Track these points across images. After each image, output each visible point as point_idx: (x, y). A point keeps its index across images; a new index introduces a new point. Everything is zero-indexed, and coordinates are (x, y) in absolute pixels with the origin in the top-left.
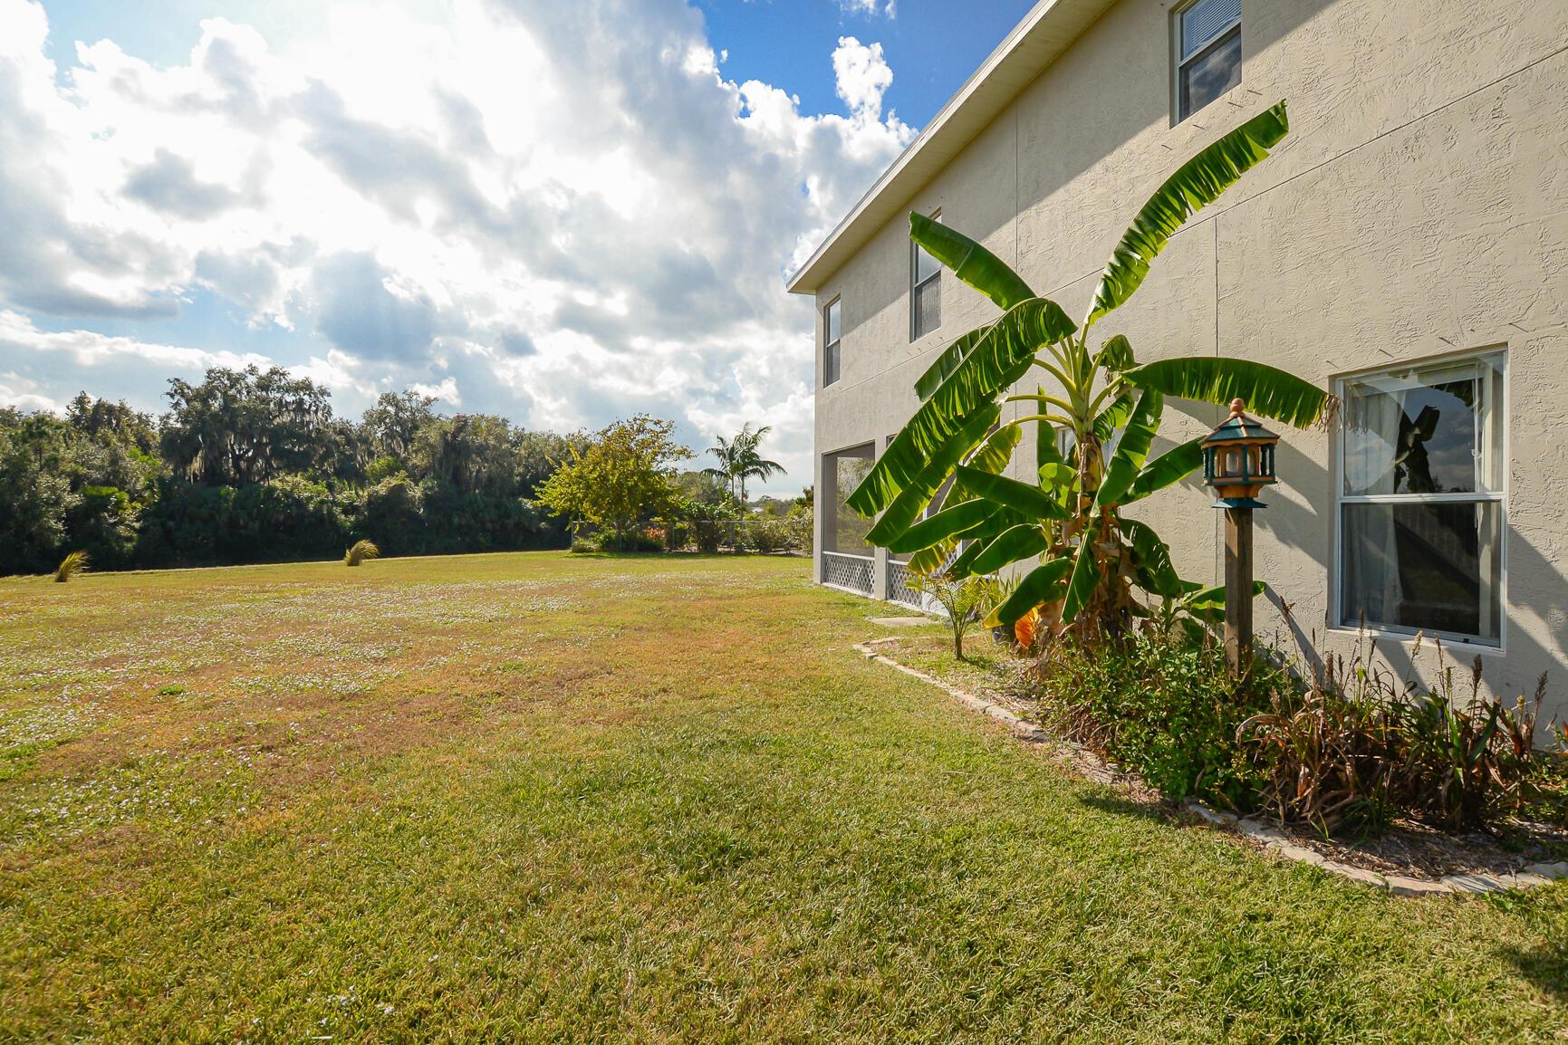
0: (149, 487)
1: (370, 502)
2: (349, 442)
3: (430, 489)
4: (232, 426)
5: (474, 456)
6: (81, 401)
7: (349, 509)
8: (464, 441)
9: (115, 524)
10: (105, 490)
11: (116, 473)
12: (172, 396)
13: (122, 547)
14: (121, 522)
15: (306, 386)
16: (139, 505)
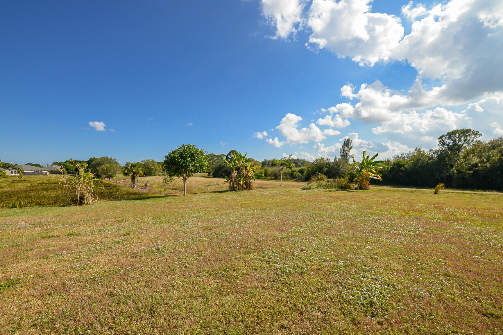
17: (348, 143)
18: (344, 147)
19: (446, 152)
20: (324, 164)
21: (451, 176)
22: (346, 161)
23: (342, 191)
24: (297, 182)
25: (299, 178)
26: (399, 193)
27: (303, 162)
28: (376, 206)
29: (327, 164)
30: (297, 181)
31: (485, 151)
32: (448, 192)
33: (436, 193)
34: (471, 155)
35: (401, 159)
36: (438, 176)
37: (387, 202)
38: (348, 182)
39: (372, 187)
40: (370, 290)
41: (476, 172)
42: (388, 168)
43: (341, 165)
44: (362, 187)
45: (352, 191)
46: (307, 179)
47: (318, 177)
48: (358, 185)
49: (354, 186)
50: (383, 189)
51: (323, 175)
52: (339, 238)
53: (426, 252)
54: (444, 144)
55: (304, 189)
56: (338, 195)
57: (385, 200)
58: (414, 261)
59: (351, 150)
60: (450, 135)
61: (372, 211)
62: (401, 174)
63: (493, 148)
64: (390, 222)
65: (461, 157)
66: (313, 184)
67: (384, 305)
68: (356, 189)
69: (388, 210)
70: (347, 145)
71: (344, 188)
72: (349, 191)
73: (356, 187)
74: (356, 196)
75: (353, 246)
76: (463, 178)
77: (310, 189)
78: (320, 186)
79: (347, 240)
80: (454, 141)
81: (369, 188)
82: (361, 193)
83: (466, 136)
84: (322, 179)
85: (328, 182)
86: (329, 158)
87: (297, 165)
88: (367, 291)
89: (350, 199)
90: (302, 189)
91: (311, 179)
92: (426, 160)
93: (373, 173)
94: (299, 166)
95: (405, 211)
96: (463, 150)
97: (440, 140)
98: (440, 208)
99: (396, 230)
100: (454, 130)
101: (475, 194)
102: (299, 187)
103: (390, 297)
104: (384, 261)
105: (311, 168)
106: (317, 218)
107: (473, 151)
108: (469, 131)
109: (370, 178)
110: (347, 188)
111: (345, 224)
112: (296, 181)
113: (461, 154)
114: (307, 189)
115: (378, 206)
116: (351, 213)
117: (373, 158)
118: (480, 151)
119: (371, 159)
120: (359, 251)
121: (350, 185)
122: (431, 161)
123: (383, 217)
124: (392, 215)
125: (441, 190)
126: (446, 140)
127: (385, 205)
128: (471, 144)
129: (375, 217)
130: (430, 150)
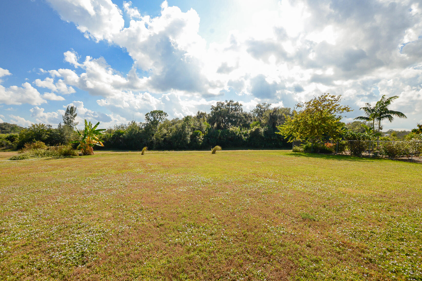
0: (206, 130)
1: (251, 133)
2: (246, 117)
3: (266, 129)
4: (220, 115)
5: (278, 119)
6: (198, 113)
7: (245, 135)
8: (275, 115)
9: (198, 139)
10: (198, 131)
11: (201, 127)
12: (211, 109)
13: (199, 144)
14: (199, 138)
15: (237, 104)
16: (203, 134)
17: (72, 111)
18: (68, 115)
19: (150, 126)
20: (44, 131)
21: (152, 142)
22: (71, 128)
23: (64, 158)
24: (5, 152)
25: (7, 146)
26: (118, 156)
27: (14, 128)
28: (97, 168)
29: (48, 131)
30: (4, 150)
31: (169, 126)
32: (150, 153)
33: (142, 154)
34: (163, 128)
35: (121, 129)
36: (145, 141)
37: (107, 164)
38: (71, 149)
39: (95, 152)
40: (82, 243)
41: (165, 139)
42: (110, 136)
43: (66, 132)
44: (86, 153)
45: (76, 157)
46: (20, 147)
47: (34, 145)
48: (83, 151)
49: (77, 152)
50: (105, 154)
51: (42, 142)
52: (55, 205)
53: (130, 197)
54: (148, 119)
55: (15, 159)
56: (59, 163)
57: (106, 163)
58: (121, 207)
59: (76, 117)
60: (153, 113)
61: (93, 174)
62: (121, 141)
63: (173, 124)
64: (107, 180)
65: (158, 129)
66: (27, 152)
67: (94, 250)
68: (80, 155)
69: (107, 171)
70: (71, 112)
71: (67, 155)
72: (72, 158)
73: (80, 153)
74: (80, 161)
75: (71, 209)
76: (159, 143)
77: (23, 158)
78: (37, 154)
79: (64, 205)
80: (155, 118)
81: (93, 153)
82: (85, 159)
83: (161, 115)
84: (41, 147)
85: (48, 149)
86: (51, 125)
87: (4, 131)
88: (80, 245)
89: (73, 165)
90: (11, 159)
91: (24, 147)
92: (138, 130)
93: (96, 140)
94: (8, 132)
95: (119, 170)
96: (159, 125)
97: (147, 116)
98: (143, 164)
99: (111, 186)
100: (155, 110)
101: (164, 153)
102: (6, 157)
103: (99, 242)
104: (98, 213)
105: (25, 135)
106: (29, 190)
107: (164, 126)
108: (162, 112)
109: (94, 145)
110: (70, 155)
111: (64, 190)
112: (2, 150)
113: (158, 127)
114: (19, 159)
115: (99, 168)
116: (72, 178)
117: (96, 126)
118: (167, 125)
119: (94, 128)
120: (75, 212)
121: (73, 152)
122: (141, 131)
123: (102, 177)
124: (110, 174)
125: (145, 152)
126: (150, 117)
127: (105, 167)
128: (163, 121)
129: (95, 178)
130: (141, 123)
